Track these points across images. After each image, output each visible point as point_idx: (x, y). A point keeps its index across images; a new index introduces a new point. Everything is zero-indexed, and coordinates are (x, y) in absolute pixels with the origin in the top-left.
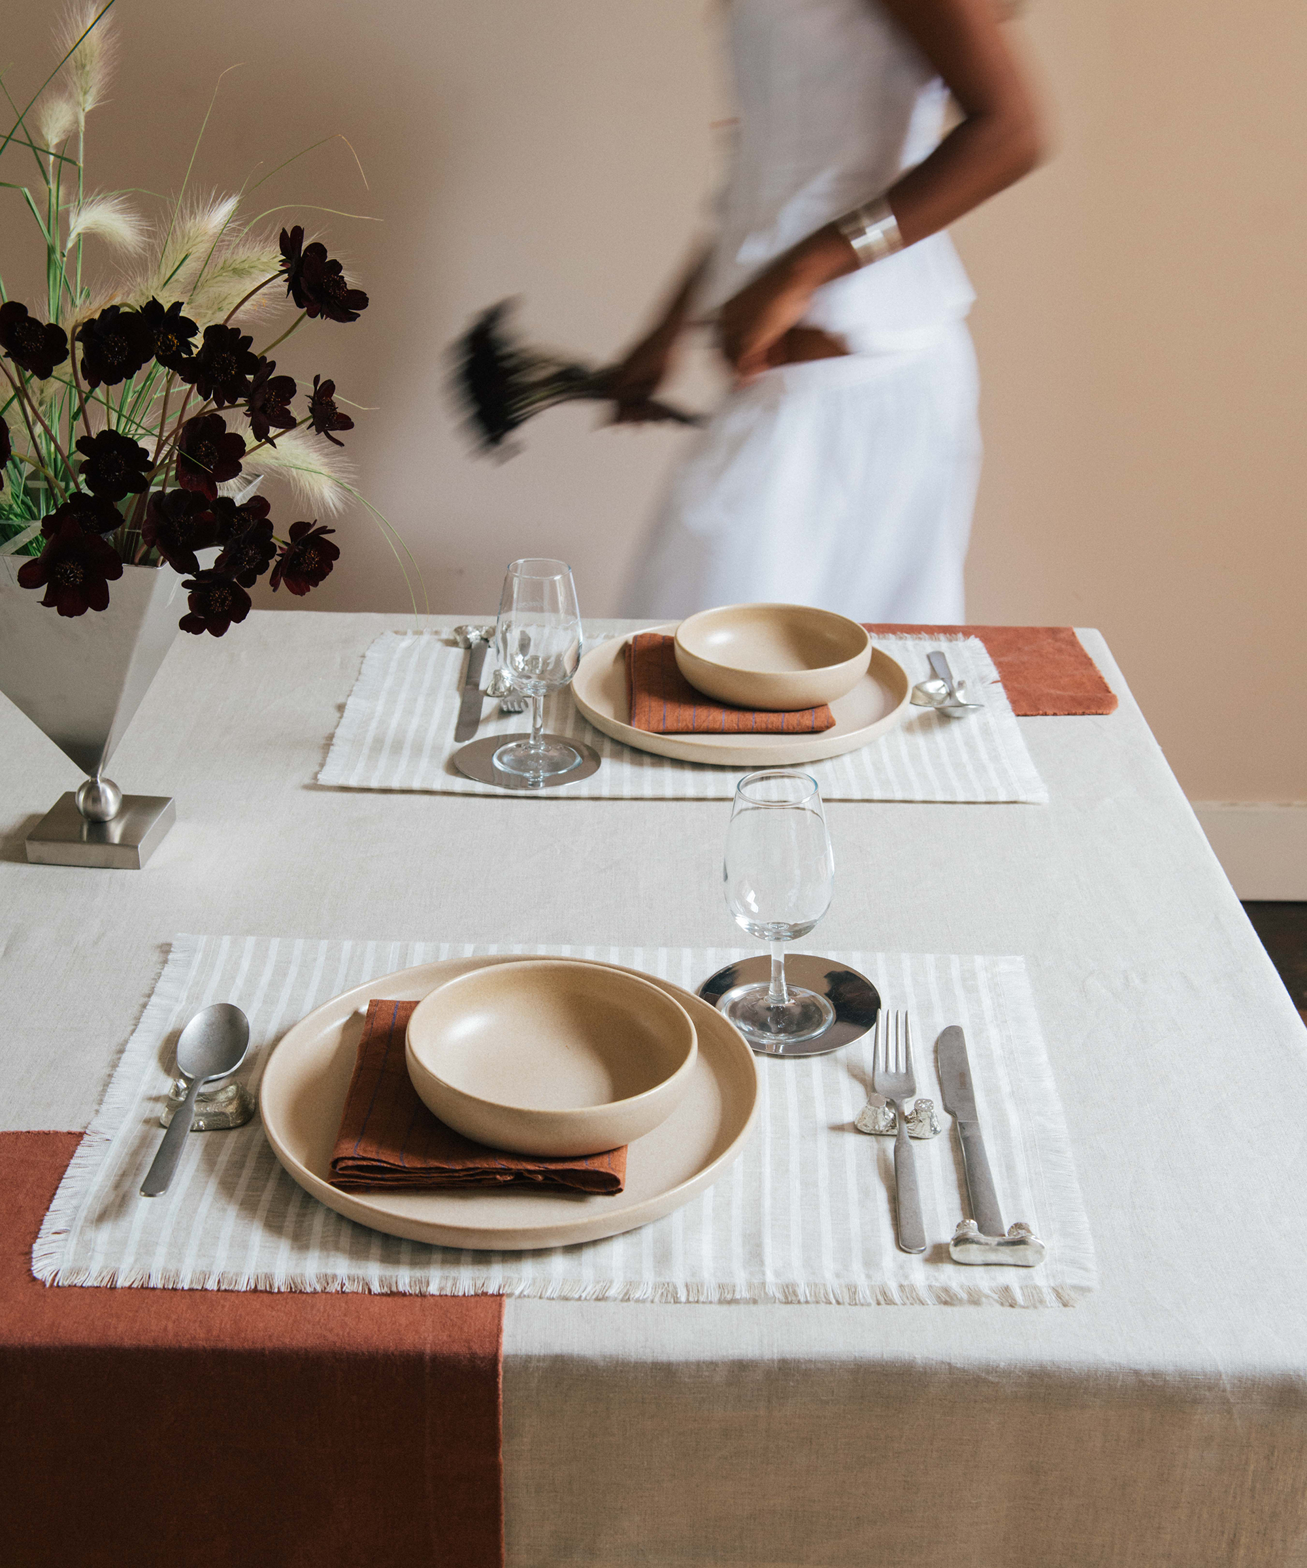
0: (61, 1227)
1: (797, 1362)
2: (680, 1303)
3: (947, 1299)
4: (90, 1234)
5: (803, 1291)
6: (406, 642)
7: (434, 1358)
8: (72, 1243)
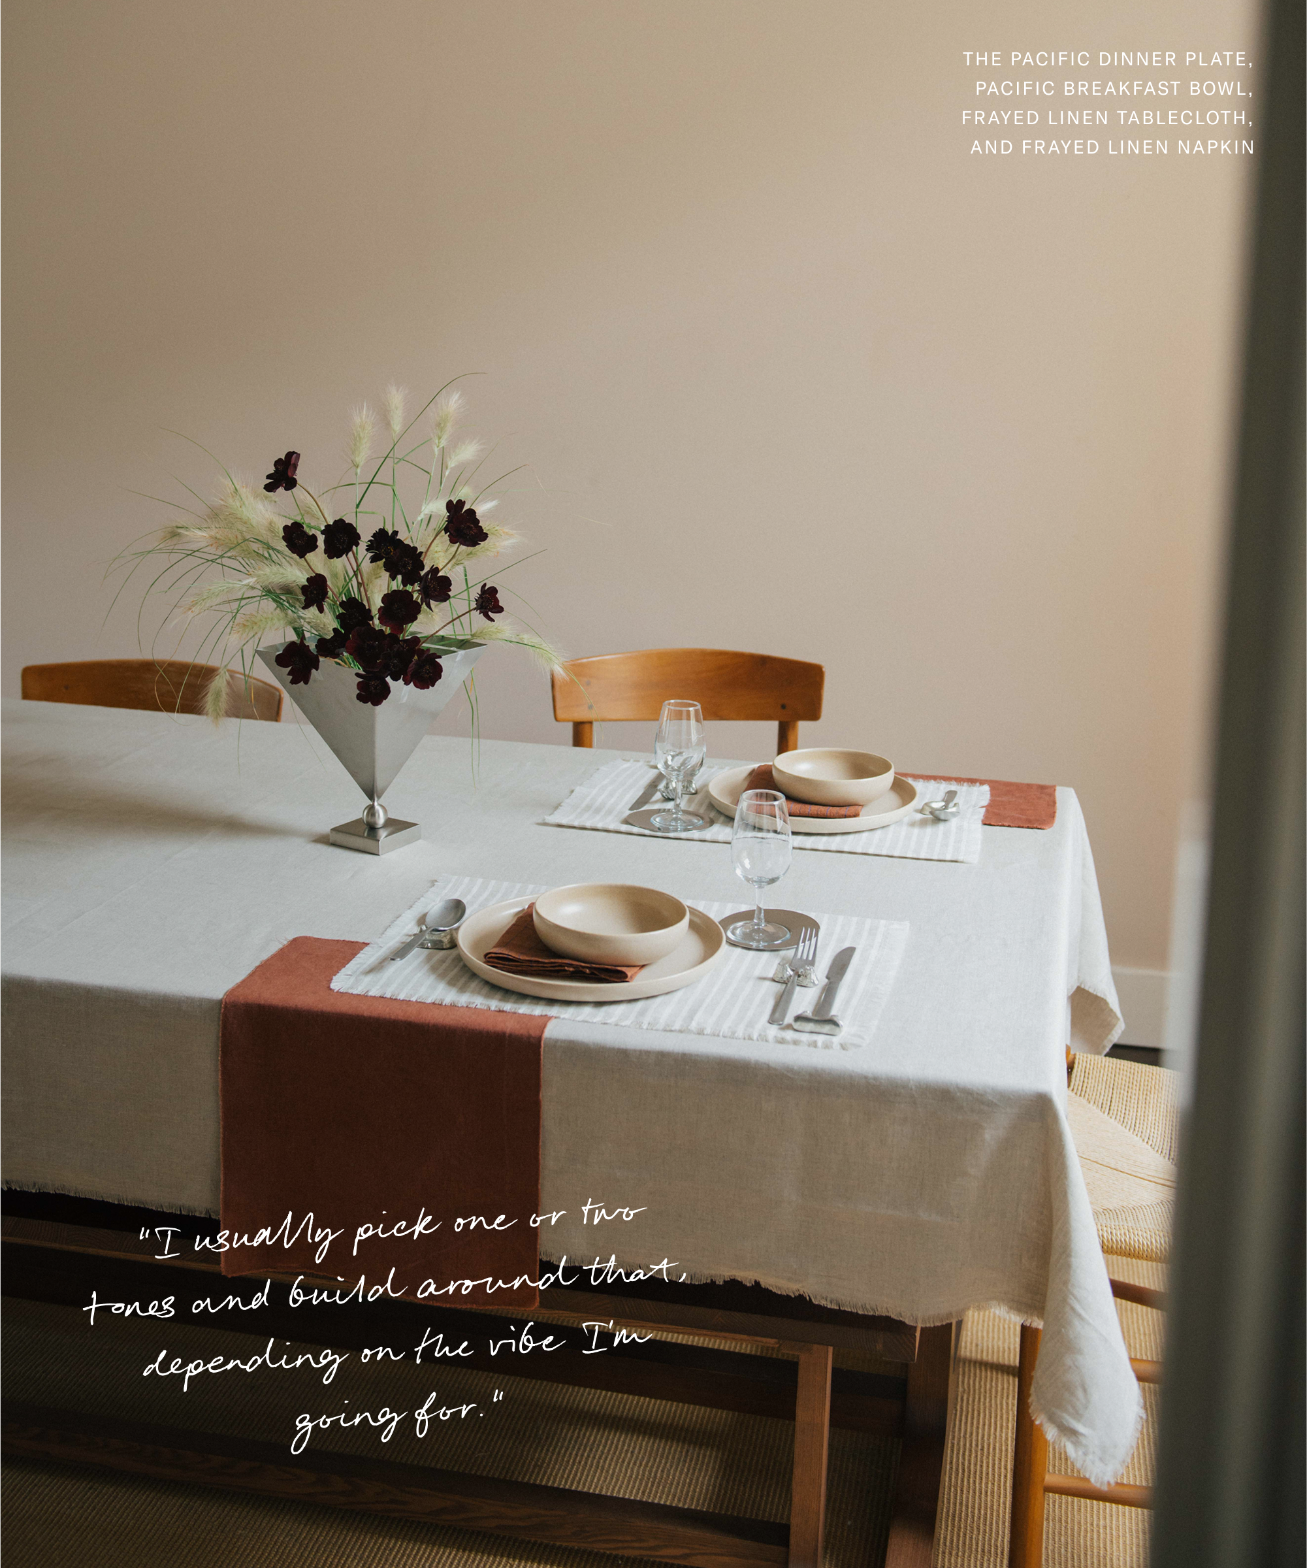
0: (350, 973)
1: (691, 1055)
2: (642, 1029)
3: (782, 1041)
4: (362, 977)
5: (708, 1031)
6: (627, 765)
7: (510, 1035)
8: (352, 979)
